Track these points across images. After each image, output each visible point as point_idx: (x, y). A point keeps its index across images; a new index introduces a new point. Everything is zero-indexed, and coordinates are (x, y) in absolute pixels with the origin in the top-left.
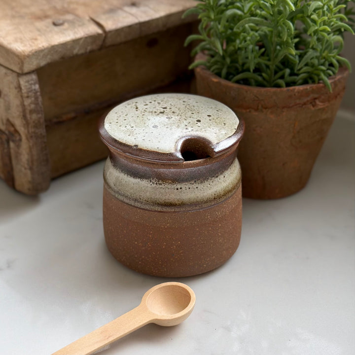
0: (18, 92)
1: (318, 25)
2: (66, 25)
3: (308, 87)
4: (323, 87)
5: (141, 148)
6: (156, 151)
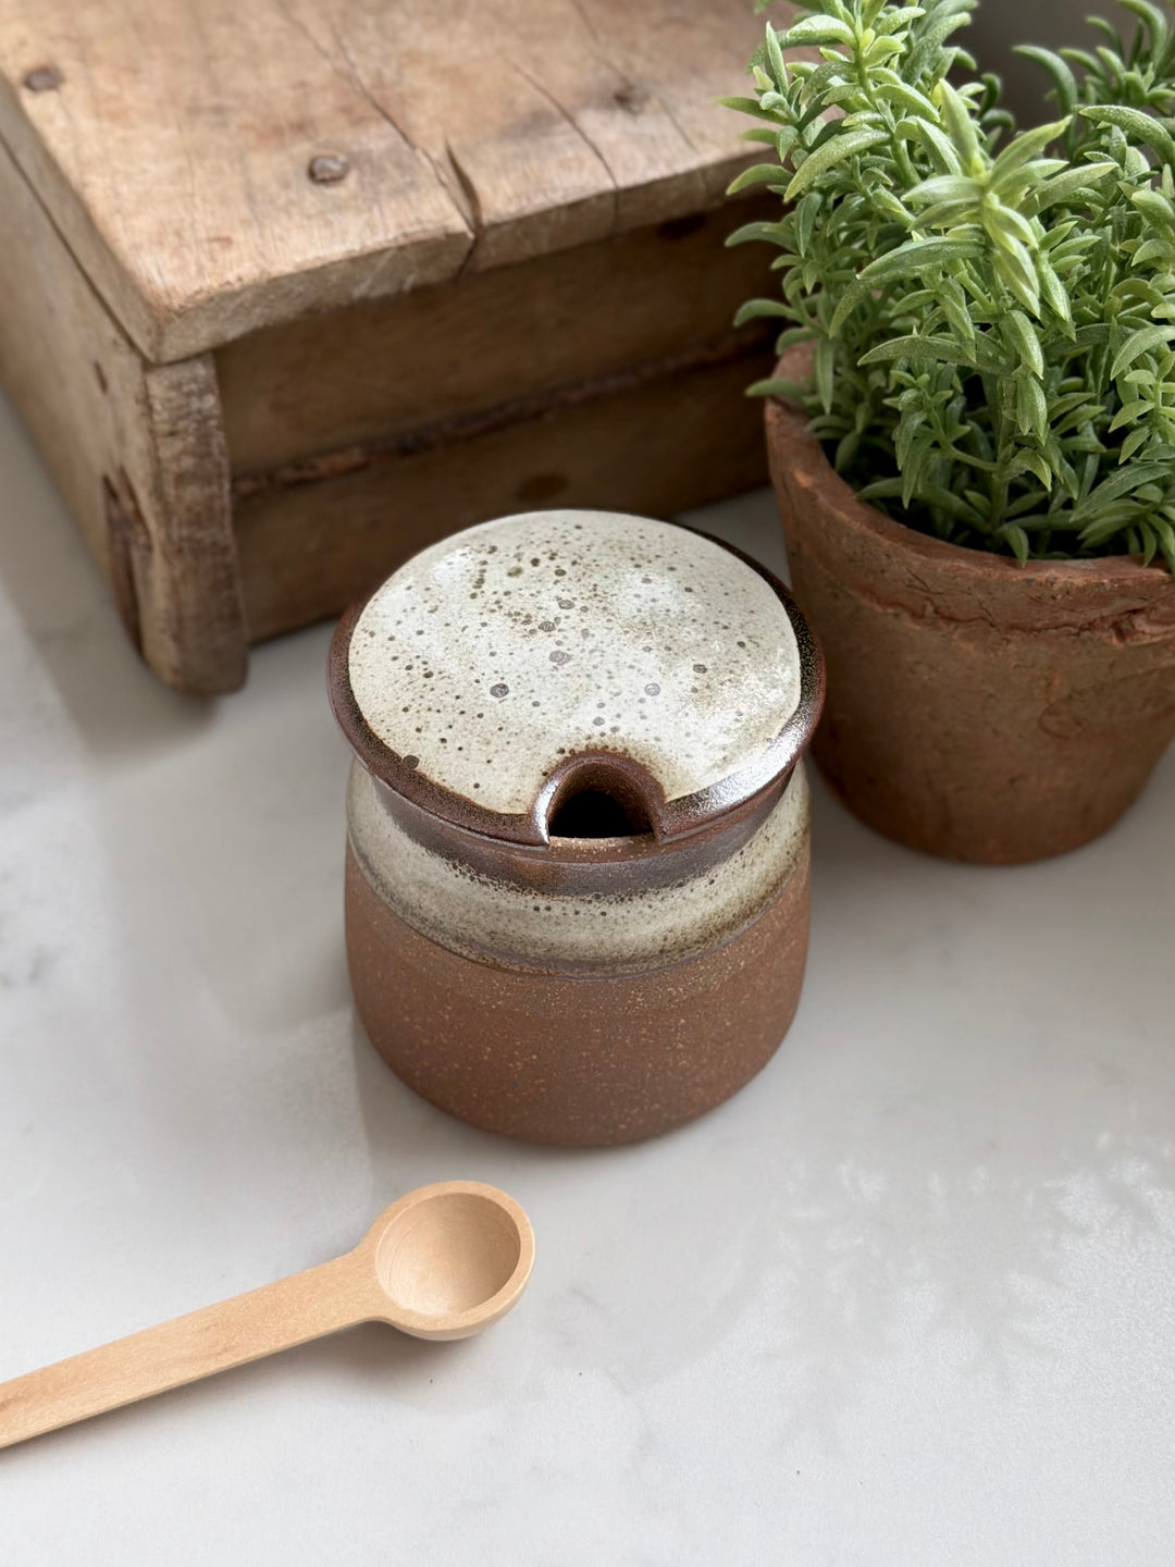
2: (351, 183)
4: (1163, 582)
5: (424, 771)
6: (468, 796)
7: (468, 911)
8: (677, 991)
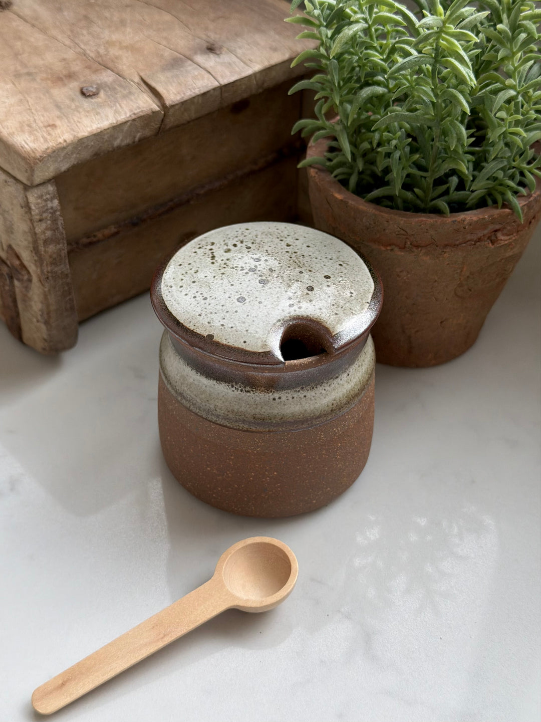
0: (26, 213)
1: (508, 125)
2: (102, 96)
4: (509, 214)
5: (217, 340)
6: (242, 347)
7: (241, 407)
8: (338, 430)
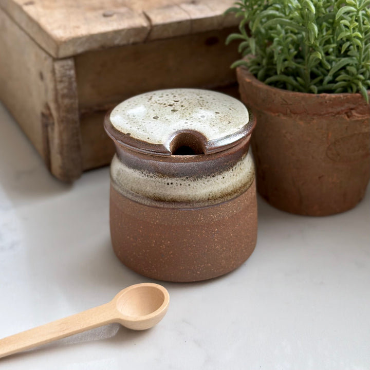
1: (352, 30)
2: (115, 17)
3: (342, 95)
5: (132, 136)
6: (146, 141)
7: (147, 188)
8: (214, 217)
